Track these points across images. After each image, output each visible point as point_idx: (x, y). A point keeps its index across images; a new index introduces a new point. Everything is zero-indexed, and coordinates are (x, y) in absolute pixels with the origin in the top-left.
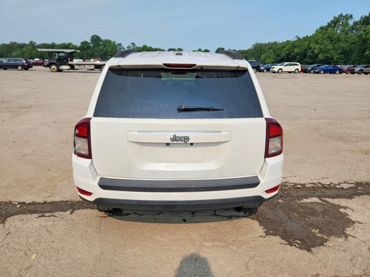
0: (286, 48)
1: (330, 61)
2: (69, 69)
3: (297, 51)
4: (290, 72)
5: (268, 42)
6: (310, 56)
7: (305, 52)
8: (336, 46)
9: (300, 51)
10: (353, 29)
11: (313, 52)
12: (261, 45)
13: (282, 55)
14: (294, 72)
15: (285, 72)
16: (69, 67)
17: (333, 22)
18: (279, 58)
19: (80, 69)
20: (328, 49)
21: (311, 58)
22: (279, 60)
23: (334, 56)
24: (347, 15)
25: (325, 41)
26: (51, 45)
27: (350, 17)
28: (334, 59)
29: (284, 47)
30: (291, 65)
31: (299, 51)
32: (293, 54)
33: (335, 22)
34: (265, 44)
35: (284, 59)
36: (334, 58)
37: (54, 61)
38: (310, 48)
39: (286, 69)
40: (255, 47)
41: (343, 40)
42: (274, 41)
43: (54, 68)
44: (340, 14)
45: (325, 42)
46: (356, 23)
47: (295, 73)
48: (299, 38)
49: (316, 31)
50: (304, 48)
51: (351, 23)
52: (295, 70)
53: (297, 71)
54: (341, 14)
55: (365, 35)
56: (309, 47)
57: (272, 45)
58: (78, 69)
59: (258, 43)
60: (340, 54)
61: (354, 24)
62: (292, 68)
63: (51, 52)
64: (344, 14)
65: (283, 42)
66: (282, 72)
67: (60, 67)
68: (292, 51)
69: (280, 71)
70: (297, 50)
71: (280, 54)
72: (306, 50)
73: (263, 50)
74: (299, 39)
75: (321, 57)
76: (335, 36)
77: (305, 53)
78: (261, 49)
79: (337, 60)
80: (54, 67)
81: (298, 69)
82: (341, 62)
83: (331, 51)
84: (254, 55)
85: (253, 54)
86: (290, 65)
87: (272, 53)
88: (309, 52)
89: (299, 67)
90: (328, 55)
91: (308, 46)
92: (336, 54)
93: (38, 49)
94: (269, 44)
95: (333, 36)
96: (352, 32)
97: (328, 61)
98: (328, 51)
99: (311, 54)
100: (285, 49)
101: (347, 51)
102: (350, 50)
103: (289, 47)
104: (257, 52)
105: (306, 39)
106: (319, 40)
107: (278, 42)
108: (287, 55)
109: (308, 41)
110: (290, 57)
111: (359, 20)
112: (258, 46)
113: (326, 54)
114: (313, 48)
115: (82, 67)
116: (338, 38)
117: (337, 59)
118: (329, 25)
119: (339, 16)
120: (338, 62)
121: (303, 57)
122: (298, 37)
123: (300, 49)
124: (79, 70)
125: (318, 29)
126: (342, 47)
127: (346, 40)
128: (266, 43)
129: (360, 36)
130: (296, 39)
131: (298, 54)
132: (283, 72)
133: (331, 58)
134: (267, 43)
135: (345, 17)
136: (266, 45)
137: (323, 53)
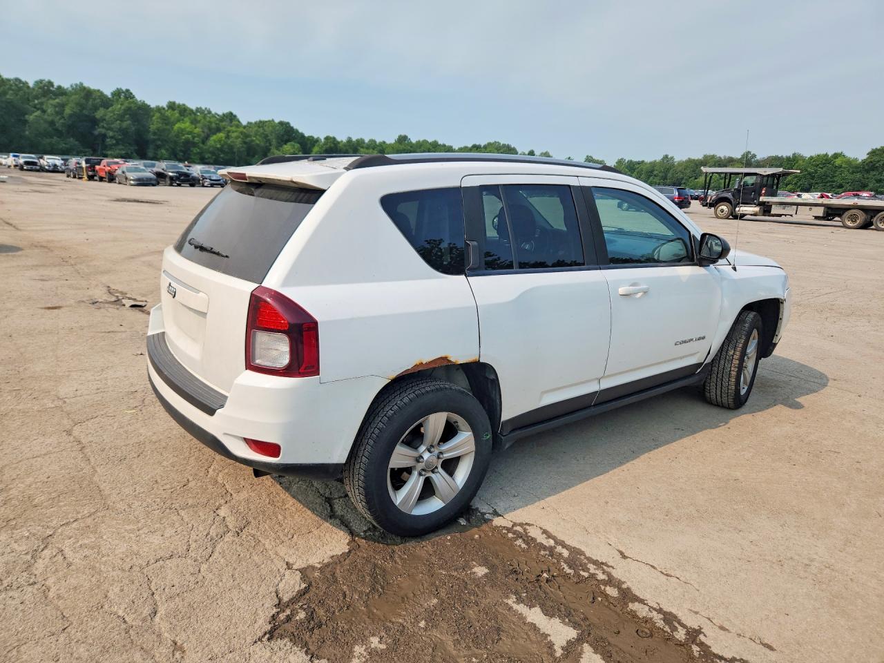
2: (755, 215)
16: (757, 209)
19: (785, 215)
26: (788, 159)
37: (729, 195)
43: (722, 211)
58: (780, 215)
63: (731, 174)
67: (737, 209)
80: (724, 207)
93: (702, 168)
115: (791, 210)
124: (783, 219)
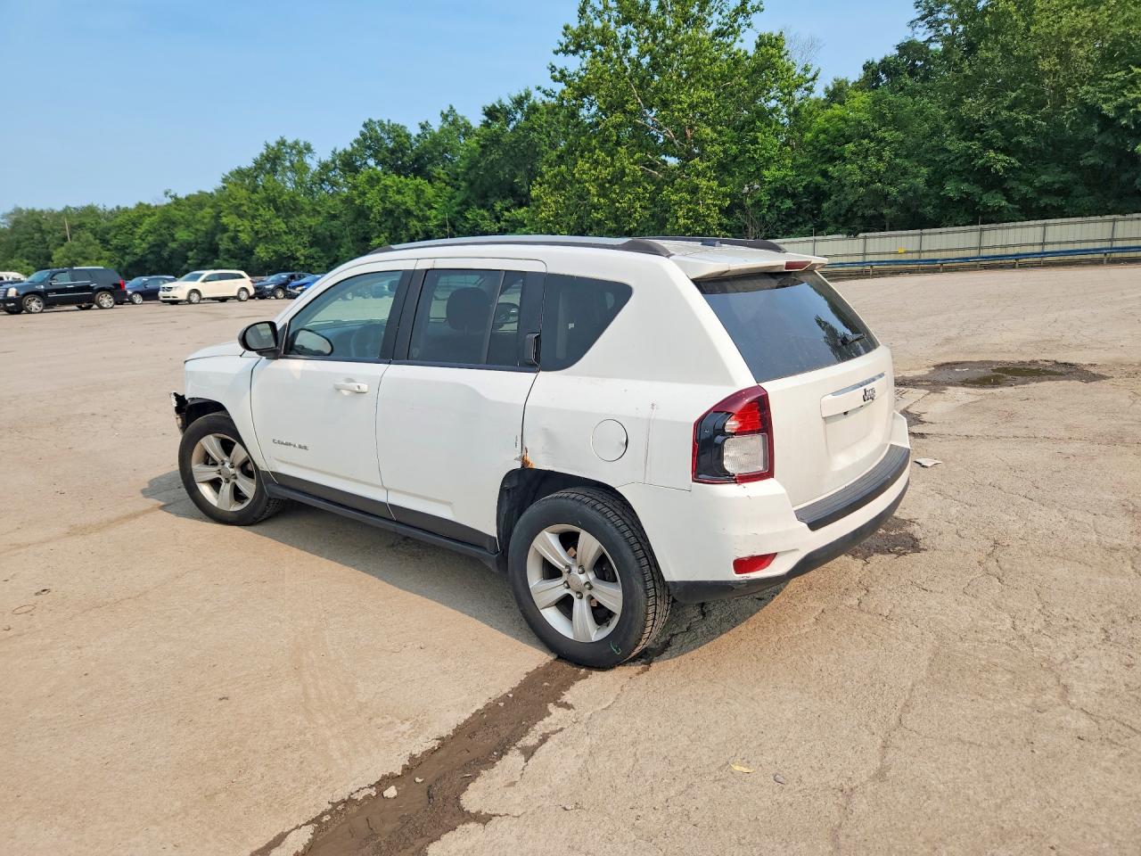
0: (145, 227)
1: (291, 265)
3: (185, 238)
4: (223, 300)
5: (64, 206)
6: (228, 251)
7: (209, 240)
8: (294, 223)
9: (193, 236)
10: (323, 181)
11: (234, 239)
12: (36, 217)
13: (137, 247)
14: (237, 298)
15: (208, 298)
17: (267, 158)
18: (127, 258)
20: (275, 231)
21: (235, 258)
22: (130, 265)
23: (297, 250)
24: (296, 143)
25: (261, 209)
27: (306, 149)
28: (298, 259)
29: (134, 224)
30: (222, 277)
31: (190, 236)
32: (173, 245)
33: (272, 160)
34: (53, 211)
35: (146, 261)
36: (298, 254)
38: (225, 229)
39: (211, 289)
40: (17, 223)
41: (308, 208)
42: (85, 205)
44: (278, 139)
45: (261, 211)
46: (325, 167)
47: (240, 300)
48: (175, 197)
49: (224, 180)
50: (203, 228)
51: (313, 163)
52: (239, 293)
53: (244, 295)
54: (282, 138)
55: (360, 197)
56: (218, 226)
57: (80, 215)
59: (24, 208)
60: (311, 247)
61: (322, 169)
62: (229, 287)
64: (290, 141)
65: (118, 207)
66: (201, 299)
68: (168, 236)
69: (194, 298)
70: (182, 235)
71: (127, 244)
72: (211, 234)
73: (49, 232)
74: (177, 201)
75: (262, 252)
76: (285, 197)
77: (211, 244)
78: (41, 231)
79: (309, 261)
81: (245, 289)
82: (319, 266)
83: (285, 238)
84: (17, 248)
85: (15, 245)
86: (220, 279)
87: (91, 244)
88: (221, 240)
89: (246, 282)
90: (283, 249)
91: (213, 221)
92: (299, 244)
94: (66, 212)
95: (280, 197)
96: (321, 188)
97: (285, 263)
98: (277, 238)
99: (232, 247)
100: (140, 231)
101: (324, 238)
102: (332, 237)
103: (151, 224)
104: (27, 239)
105: (198, 202)
106: (241, 205)
107: (101, 207)
108: (155, 249)
109: (212, 207)
110: (165, 254)
111: (330, 159)
112: (26, 218)
113: (273, 244)
114: (232, 227)
116: (294, 202)
117: (307, 257)
118: (259, 166)
119: (278, 143)
120: (311, 265)
121: (206, 253)
122: (173, 194)
123: (190, 229)
125: (227, 174)
126: (310, 227)
127: (314, 210)
128: (53, 208)
129: (348, 201)
130: (169, 200)
131: (189, 246)
132: (204, 299)
133: (289, 257)
134: (59, 208)
135: (292, 148)
136: (57, 216)
137: (267, 243)
